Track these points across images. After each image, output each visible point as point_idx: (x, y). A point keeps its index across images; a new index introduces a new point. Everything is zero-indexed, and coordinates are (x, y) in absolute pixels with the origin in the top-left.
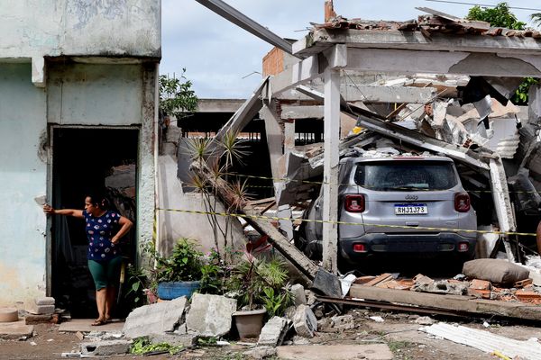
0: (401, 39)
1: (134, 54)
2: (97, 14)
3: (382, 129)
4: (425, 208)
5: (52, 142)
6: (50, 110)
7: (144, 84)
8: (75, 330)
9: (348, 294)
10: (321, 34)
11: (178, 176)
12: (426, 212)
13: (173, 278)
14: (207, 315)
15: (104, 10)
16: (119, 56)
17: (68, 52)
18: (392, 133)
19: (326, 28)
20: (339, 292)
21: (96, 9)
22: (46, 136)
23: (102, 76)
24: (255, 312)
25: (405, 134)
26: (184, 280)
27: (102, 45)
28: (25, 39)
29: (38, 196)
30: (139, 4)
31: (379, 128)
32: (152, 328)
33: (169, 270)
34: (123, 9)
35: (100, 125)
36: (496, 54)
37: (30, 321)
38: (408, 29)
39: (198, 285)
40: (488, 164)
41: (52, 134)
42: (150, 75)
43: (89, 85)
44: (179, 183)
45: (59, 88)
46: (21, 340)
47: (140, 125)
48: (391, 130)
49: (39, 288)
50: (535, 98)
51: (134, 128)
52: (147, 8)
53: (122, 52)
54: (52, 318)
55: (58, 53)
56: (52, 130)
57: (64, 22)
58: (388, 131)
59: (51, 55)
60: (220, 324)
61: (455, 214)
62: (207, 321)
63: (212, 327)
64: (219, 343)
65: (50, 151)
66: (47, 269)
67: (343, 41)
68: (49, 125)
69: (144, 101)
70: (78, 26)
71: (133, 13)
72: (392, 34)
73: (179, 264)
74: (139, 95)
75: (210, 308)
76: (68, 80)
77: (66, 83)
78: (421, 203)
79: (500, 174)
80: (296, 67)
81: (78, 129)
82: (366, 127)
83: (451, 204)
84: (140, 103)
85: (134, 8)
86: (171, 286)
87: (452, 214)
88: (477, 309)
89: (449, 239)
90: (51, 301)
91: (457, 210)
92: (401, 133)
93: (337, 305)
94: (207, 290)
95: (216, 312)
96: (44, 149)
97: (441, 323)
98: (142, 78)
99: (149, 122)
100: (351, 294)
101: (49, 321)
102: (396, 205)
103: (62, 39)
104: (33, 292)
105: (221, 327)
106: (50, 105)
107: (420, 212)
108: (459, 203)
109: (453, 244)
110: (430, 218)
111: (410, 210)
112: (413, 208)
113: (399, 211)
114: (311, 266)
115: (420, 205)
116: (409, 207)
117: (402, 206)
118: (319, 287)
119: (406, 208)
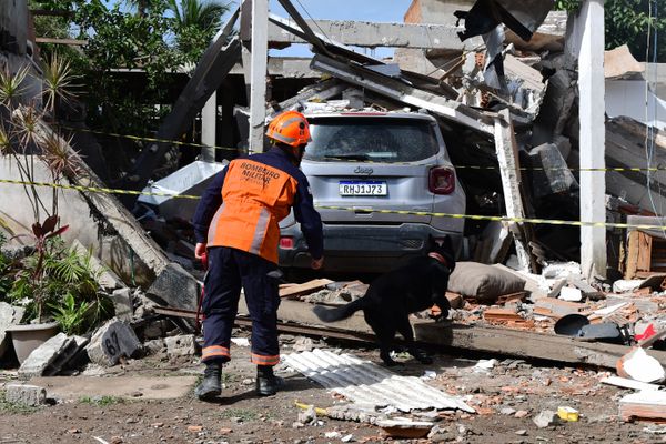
3: (346, 75)
4: (384, 187)
12: (384, 193)
18: (358, 79)
20: (194, 301)
25: (377, 82)
31: (341, 73)
40: (492, 125)
48: (358, 75)
58: (353, 77)
61: (428, 197)
78: (379, 180)
79: (505, 140)
83: (423, 181)
87: (423, 196)
89: (415, 232)
91: (432, 190)
92: (371, 80)
102: (341, 182)
107: (376, 193)
108: (435, 181)
109: (421, 240)
110: (391, 201)
111: (361, 190)
112: (366, 187)
113: (346, 190)
114: (157, 262)
115: (376, 183)
116: (361, 185)
117: (350, 182)
118: (159, 293)
119: (356, 186)
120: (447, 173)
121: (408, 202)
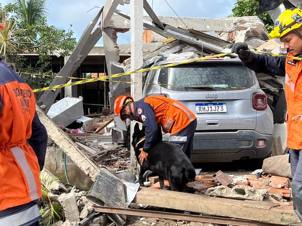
4: (225, 107)
9: (134, 201)
18: (195, 40)
20: (123, 198)
25: (207, 41)
31: (183, 36)
48: (195, 37)
58: (192, 38)
78: (221, 102)
82: (172, 35)
83: (250, 103)
87: (250, 112)
88: (282, 220)
89: (247, 136)
91: (255, 108)
92: (203, 40)
93: (121, 216)
100: (138, 201)
102: (197, 105)
107: (220, 111)
108: (256, 102)
109: (251, 141)
110: (230, 116)
111: (210, 109)
112: (213, 107)
113: (200, 110)
114: (92, 169)
115: (220, 104)
116: (210, 107)
117: (202, 105)
118: (98, 196)
119: (206, 107)
120: (262, 97)
121: (241, 116)
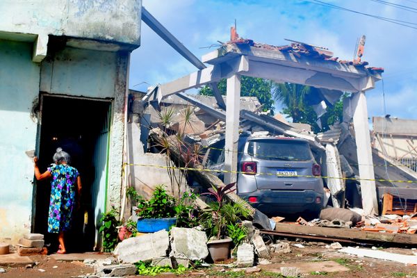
0: (281, 57)
1: (120, 41)
2: (93, 7)
3: (259, 120)
4: (296, 173)
5: (41, 107)
6: (42, 81)
7: (118, 68)
8: (71, 259)
9: (275, 229)
10: (233, 47)
11: (141, 140)
12: (296, 175)
13: (155, 215)
14: (188, 243)
15: (98, 4)
16: (108, 42)
17: (68, 33)
19: (236, 43)
20: (270, 227)
21: (93, 3)
22: (38, 102)
23: (85, 58)
24: (222, 241)
26: (163, 217)
27: (96, 32)
28: (35, 19)
29: (29, 150)
30: (125, 4)
31: (257, 118)
32: (146, 255)
33: (151, 209)
34: (114, 6)
35: (82, 96)
36: (331, 74)
37: (24, 253)
38: (285, 51)
39: (175, 221)
40: (325, 146)
41: (42, 101)
42: (123, 61)
43: (74, 64)
44: (141, 145)
45: (50, 65)
46: (29, 267)
47: (113, 99)
48: (265, 120)
49: (26, 226)
50: (348, 106)
51: (107, 101)
52: (131, 7)
53: (111, 38)
54: (43, 250)
55: (60, 34)
56: (42, 97)
57: (67, 9)
58: (262, 121)
59: (54, 34)
60: (200, 250)
62: (190, 248)
63: (195, 252)
64: (203, 265)
65: (40, 114)
66: (32, 211)
67: (246, 54)
68: (41, 93)
69: (117, 80)
70: (78, 14)
71: (120, 9)
72: (276, 53)
73: (159, 204)
74: (114, 75)
75: (188, 238)
76: (58, 59)
77: (56, 61)
79: (336, 152)
80: (195, 74)
81: (63, 98)
83: (310, 171)
84: (114, 81)
85: (121, 6)
86: (153, 221)
88: (367, 237)
90: (41, 237)
91: (314, 175)
93: (271, 236)
94: (181, 224)
95: (194, 241)
96: (35, 112)
97: (349, 247)
98: (116, 63)
99: (120, 96)
100: (277, 228)
101: (41, 252)
102: (278, 170)
103: (65, 22)
104: (20, 230)
105: (202, 252)
106: (42, 77)
109: (313, 198)
